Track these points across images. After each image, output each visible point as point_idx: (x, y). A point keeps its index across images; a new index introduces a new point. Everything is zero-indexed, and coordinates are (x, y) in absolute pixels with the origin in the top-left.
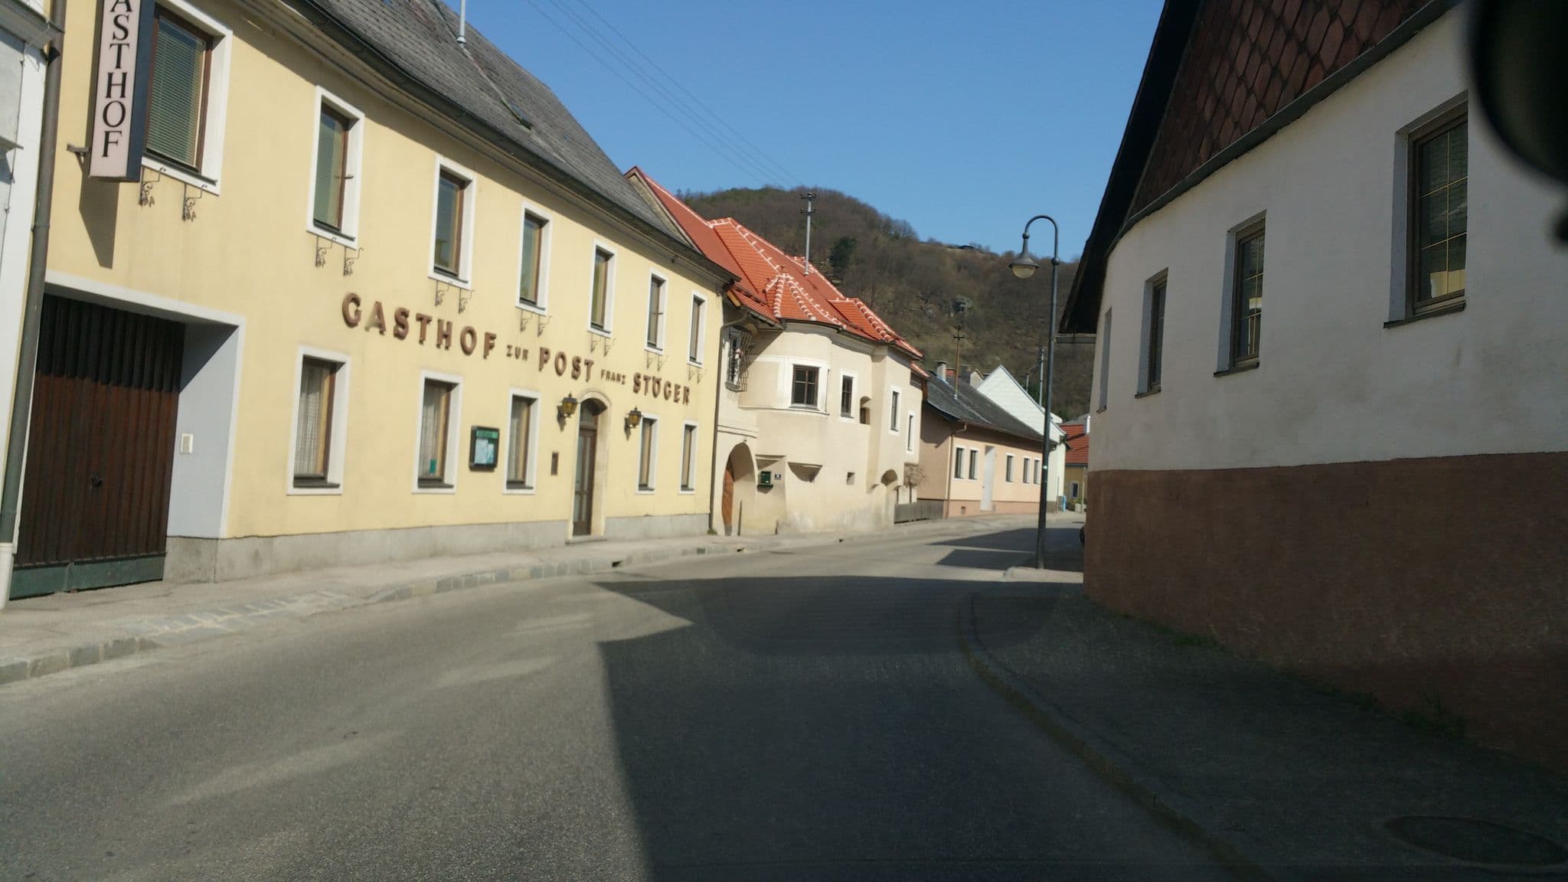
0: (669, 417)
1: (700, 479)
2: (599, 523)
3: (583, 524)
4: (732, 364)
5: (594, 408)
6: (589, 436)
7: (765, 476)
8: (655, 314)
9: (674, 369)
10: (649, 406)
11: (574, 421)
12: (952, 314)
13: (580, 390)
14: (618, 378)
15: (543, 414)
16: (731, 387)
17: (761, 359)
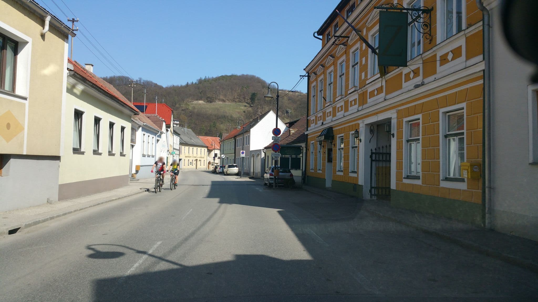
0: (202, 160)
1: (205, 164)
2: (197, 168)
3: (196, 168)
4: (208, 154)
5: (197, 160)
6: (196, 162)
7: (212, 164)
8: (201, 151)
9: (203, 155)
10: (200, 159)
11: (196, 161)
12: (285, 114)
13: (196, 159)
14: (198, 157)
15: (194, 161)
16: (208, 156)
17: (212, 153)
